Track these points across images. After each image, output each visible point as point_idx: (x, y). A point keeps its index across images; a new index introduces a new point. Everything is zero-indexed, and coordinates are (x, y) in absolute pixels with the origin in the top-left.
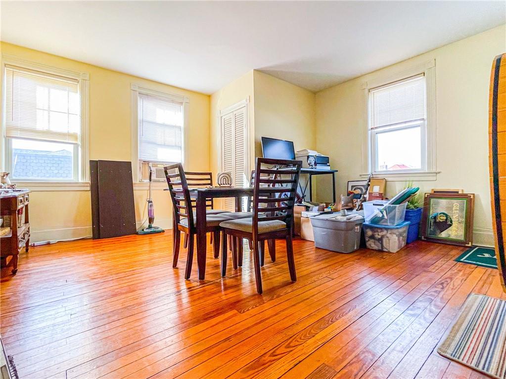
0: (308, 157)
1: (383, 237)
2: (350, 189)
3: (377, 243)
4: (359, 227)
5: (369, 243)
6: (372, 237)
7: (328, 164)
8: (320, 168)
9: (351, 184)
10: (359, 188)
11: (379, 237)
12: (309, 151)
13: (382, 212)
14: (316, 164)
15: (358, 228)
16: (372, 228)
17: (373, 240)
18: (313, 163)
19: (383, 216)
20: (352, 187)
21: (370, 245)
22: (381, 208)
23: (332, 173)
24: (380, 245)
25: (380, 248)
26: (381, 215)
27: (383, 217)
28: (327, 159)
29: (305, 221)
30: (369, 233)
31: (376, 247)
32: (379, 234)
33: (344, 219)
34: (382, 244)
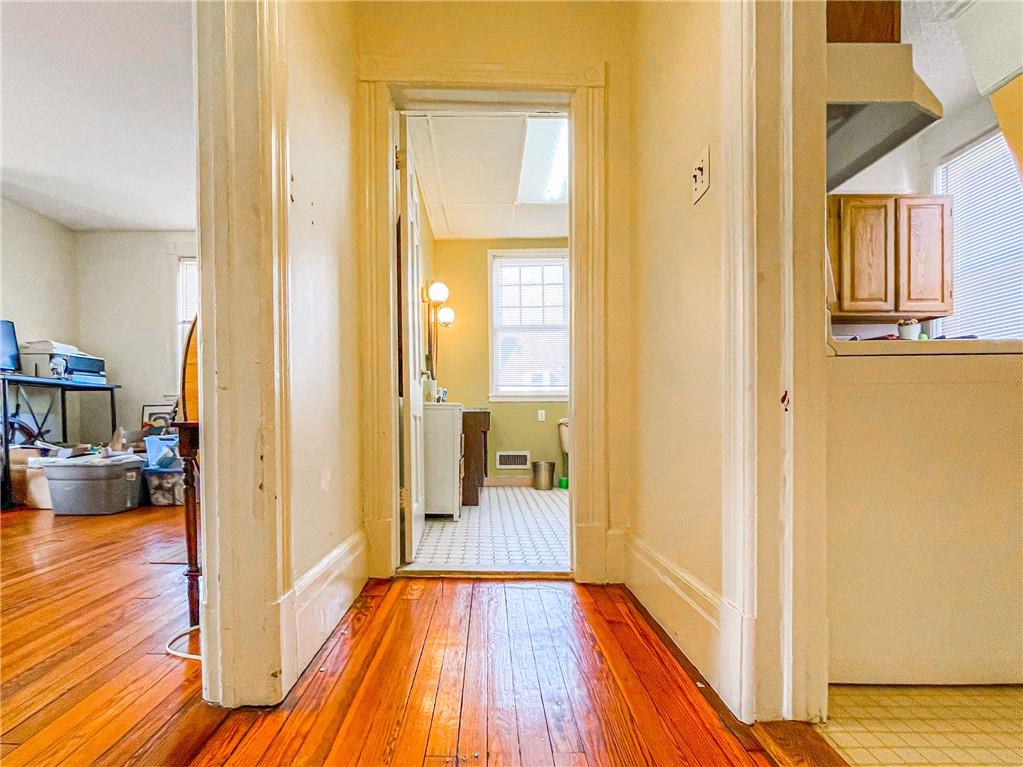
0: (52, 356)
1: (174, 485)
2: (146, 420)
3: (167, 495)
4: (134, 474)
5: (156, 495)
6: (160, 487)
7: (102, 373)
8: (79, 379)
9: (148, 411)
10: (162, 418)
11: (169, 486)
12: (55, 344)
13: (173, 451)
14: (68, 371)
15: (132, 476)
16: (160, 475)
17: (161, 492)
18: (61, 369)
19: (175, 455)
20: (151, 415)
21: (157, 499)
22: (172, 443)
23: (111, 389)
24: (171, 497)
25: (171, 502)
26: (171, 454)
27: (174, 458)
28: (100, 364)
29: (35, 475)
30: (155, 481)
31: (163, 501)
32: (170, 481)
33: (108, 461)
34: (174, 495)
